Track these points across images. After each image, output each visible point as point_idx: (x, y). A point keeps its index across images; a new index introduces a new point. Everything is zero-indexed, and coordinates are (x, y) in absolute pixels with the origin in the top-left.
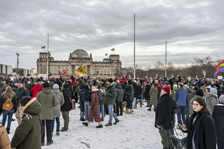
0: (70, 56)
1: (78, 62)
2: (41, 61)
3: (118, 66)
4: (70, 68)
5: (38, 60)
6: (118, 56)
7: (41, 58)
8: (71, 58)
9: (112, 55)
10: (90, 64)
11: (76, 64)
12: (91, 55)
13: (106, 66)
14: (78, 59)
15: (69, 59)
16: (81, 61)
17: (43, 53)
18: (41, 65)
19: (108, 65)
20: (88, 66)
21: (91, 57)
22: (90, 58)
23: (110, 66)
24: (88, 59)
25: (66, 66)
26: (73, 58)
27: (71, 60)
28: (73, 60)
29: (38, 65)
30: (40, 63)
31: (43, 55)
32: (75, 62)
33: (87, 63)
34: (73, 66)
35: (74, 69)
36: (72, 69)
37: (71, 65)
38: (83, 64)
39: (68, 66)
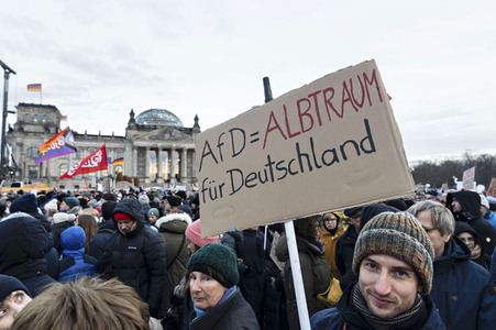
0: (132, 120)
1: (156, 138)
2: (21, 130)
4: (130, 157)
5: (11, 130)
7: (21, 123)
8: (133, 124)
10: (194, 145)
11: (151, 144)
12: (196, 119)
14: (156, 128)
15: (129, 128)
16: (167, 136)
17: (32, 105)
18: (21, 145)
20: (191, 151)
21: (196, 125)
22: (196, 129)
24: (189, 131)
25: (115, 149)
26: (140, 128)
27: (134, 132)
28: (141, 133)
30: (19, 140)
31: (32, 112)
32: (147, 138)
33: (187, 142)
34: (142, 150)
35: (144, 161)
36: (136, 161)
37: (134, 148)
38: (174, 145)
39: (124, 149)
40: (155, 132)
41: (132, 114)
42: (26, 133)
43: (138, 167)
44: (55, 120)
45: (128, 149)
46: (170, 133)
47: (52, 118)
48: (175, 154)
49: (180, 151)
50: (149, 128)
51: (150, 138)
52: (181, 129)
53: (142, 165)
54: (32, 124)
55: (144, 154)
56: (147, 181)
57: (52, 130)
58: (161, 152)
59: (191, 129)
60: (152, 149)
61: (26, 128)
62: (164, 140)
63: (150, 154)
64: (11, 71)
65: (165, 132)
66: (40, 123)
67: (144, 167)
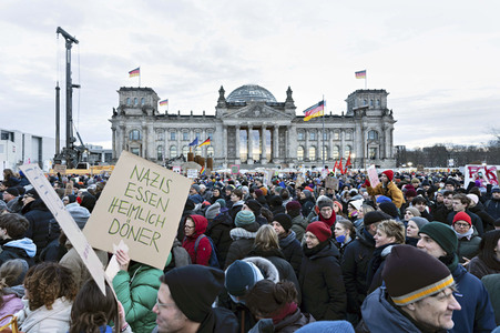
0: (222, 98)
1: (247, 116)
2: (123, 113)
3: (383, 129)
4: (220, 137)
5: (115, 114)
6: (383, 93)
7: (123, 107)
8: (223, 103)
9: (361, 91)
10: (286, 122)
11: (241, 122)
12: (289, 92)
13: (341, 129)
14: (245, 105)
15: (218, 107)
16: (257, 113)
17: (132, 89)
18: (124, 128)
19: (348, 125)
20: (283, 129)
21: (290, 99)
22: (289, 104)
23: (353, 129)
24: (281, 106)
25: (206, 129)
26: (230, 106)
27: (224, 110)
28: (230, 112)
29: (114, 129)
30: (121, 123)
31: (132, 96)
32: (236, 116)
33: (278, 119)
34: (231, 129)
35: (235, 141)
36: (226, 141)
37: (224, 127)
38: (265, 123)
39: (215, 129)
40: (244, 110)
41: (222, 91)
42: (128, 116)
43: (229, 147)
44: (151, 103)
45: (219, 129)
46: (261, 109)
47: (149, 100)
48: (267, 133)
49: (271, 128)
50: (239, 106)
51: (240, 116)
52: (272, 105)
53: (232, 146)
54: (132, 108)
55: (235, 134)
56: (238, 162)
57: (150, 112)
58: (251, 131)
59: (283, 104)
60: (242, 128)
61: (128, 112)
62: (253, 117)
63: (240, 134)
64: (73, 40)
65: (255, 109)
66: (139, 107)
67: (234, 147)
